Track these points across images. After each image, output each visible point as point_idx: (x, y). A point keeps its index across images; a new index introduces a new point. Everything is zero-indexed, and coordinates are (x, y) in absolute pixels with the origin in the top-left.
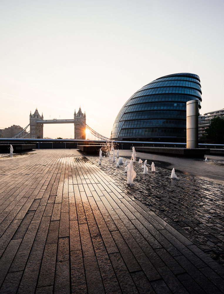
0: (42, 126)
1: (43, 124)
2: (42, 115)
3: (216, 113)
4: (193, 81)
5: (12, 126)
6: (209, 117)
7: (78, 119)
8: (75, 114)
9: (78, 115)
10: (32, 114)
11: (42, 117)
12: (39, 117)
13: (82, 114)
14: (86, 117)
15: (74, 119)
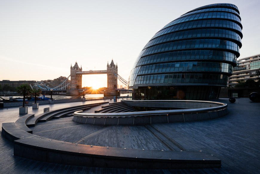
0: (81, 77)
1: (81, 75)
2: (81, 68)
3: (253, 58)
4: (231, 12)
5: (59, 77)
6: (243, 63)
7: (110, 70)
8: (108, 66)
9: (111, 66)
10: (72, 67)
11: (81, 69)
12: (78, 69)
13: (114, 66)
14: (118, 68)
15: (107, 70)
